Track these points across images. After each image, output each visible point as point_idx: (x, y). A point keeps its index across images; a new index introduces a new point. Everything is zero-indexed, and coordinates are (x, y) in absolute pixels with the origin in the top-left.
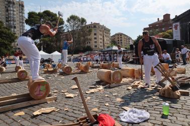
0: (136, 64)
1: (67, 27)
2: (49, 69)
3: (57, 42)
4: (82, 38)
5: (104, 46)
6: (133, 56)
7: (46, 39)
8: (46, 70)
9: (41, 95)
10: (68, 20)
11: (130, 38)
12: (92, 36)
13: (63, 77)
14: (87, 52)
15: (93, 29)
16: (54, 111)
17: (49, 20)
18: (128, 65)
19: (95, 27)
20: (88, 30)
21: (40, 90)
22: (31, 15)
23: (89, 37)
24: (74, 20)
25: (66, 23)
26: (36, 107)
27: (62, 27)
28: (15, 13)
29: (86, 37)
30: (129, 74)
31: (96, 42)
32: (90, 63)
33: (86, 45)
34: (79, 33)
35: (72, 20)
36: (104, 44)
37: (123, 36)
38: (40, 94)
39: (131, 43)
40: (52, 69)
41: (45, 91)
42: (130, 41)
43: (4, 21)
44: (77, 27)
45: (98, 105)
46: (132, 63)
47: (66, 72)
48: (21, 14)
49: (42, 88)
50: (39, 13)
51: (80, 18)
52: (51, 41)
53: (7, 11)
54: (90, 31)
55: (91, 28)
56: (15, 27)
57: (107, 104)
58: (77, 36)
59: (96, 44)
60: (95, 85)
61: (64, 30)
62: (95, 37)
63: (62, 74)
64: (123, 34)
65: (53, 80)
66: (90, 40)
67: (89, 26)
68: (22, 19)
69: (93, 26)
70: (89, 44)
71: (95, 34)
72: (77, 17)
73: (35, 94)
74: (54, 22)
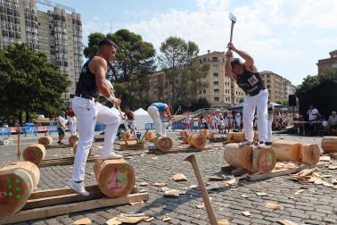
0: (301, 134)
1: (160, 61)
2: (130, 143)
3: (141, 90)
4: (190, 83)
5: (233, 98)
6: (295, 119)
7: (122, 85)
8: (124, 143)
9: (119, 190)
10: (164, 48)
11: (287, 82)
12: (210, 79)
13: (156, 158)
14: (200, 111)
15: (212, 64)
16: (143, 220)
17: (127, 48)
18: (282, 136)
19: (215, 59)
20: (201, 66)
21: (117, 181)
22: (94, 39)
23: (203, 81)
24: (175, 46)
25: (159, 53)
26: (111, 211)
27: (152, 62)
28: (66, 37)
29: (198, 81)
30: (288, 154)
31: (216, 90)
32: (205, 132)
33: (198, 97)
34: (184, 74)
35: (170, 48)
36: (233, 94)
37: (272, 78)
38: (116, 188)
39: (290, 92)
40: (134, 142)
41: (126, 182)
42: (288, 88)
43: (47, 52)
44: (181, 61)
45: (228, 214)
46: (291, 132)
47: (162, 148)
48: (76, 39)
49: (121, 176)
50: (108, 35)
51: (187, 42)
52: (132, 89)
53: (53, 33)
54: (206, 68)
55: (207, 63)
56: (66, 64)
57: (247, 213)
58: (179, 78)
59: (217, 95)
60: (219, 174)
61: (155, 67)
62: (216, 80)
63: (153, 151)
64: (273, 74)
65: (137, 163)
66: (206, 85)
67: (204, 59)
68: (79, 48)
69: (211, 59)
70: (203, 95)
71: (216, 75)
73: (109, 186)
74: (136, 53)
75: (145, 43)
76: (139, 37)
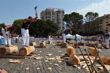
1: (85, 20)
10: (86, 16)
14: (98, 35)
19: (107, 17)
24: (90, 15)
27: (82, 20)
28: (61, 16)
31: (107, 28)
35: (88, 15)
50: (70, 14)
51: (94, 13)
53: (58, 16)
56: (60, 23)
61: (83, 22)
70: (101, 30)
72: (92, 12)
75: (80, 15)
76: (78, 14)
